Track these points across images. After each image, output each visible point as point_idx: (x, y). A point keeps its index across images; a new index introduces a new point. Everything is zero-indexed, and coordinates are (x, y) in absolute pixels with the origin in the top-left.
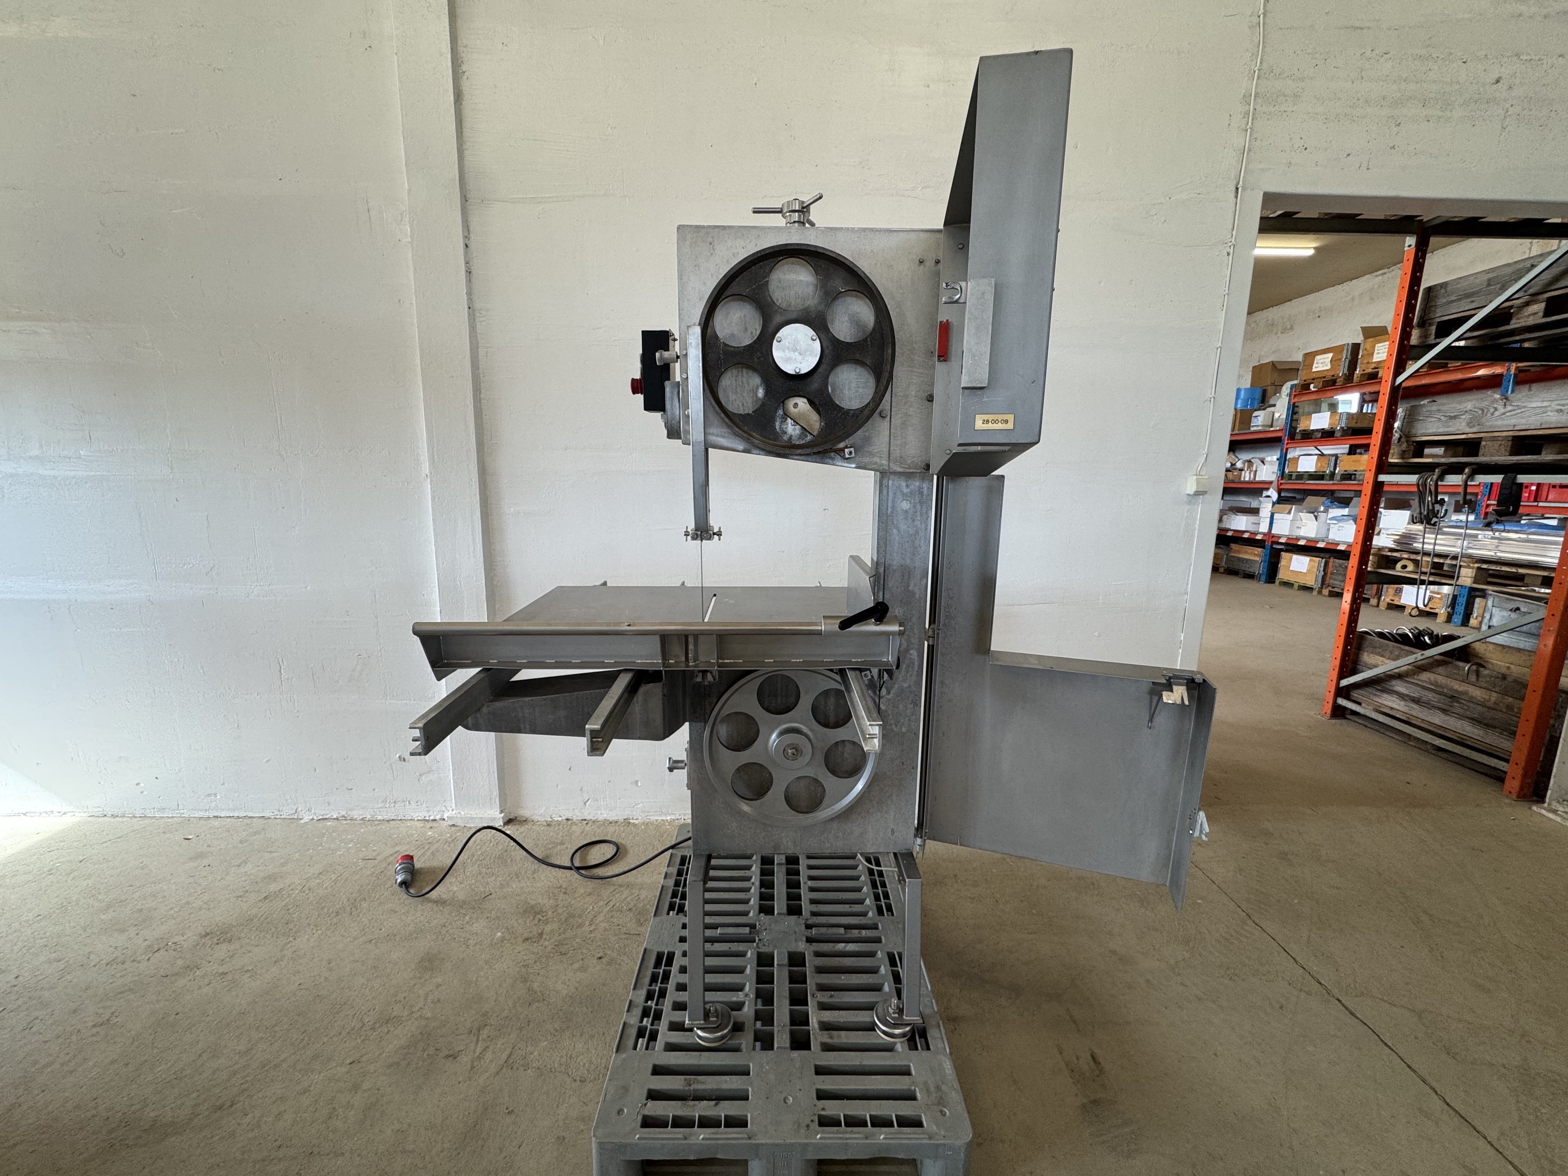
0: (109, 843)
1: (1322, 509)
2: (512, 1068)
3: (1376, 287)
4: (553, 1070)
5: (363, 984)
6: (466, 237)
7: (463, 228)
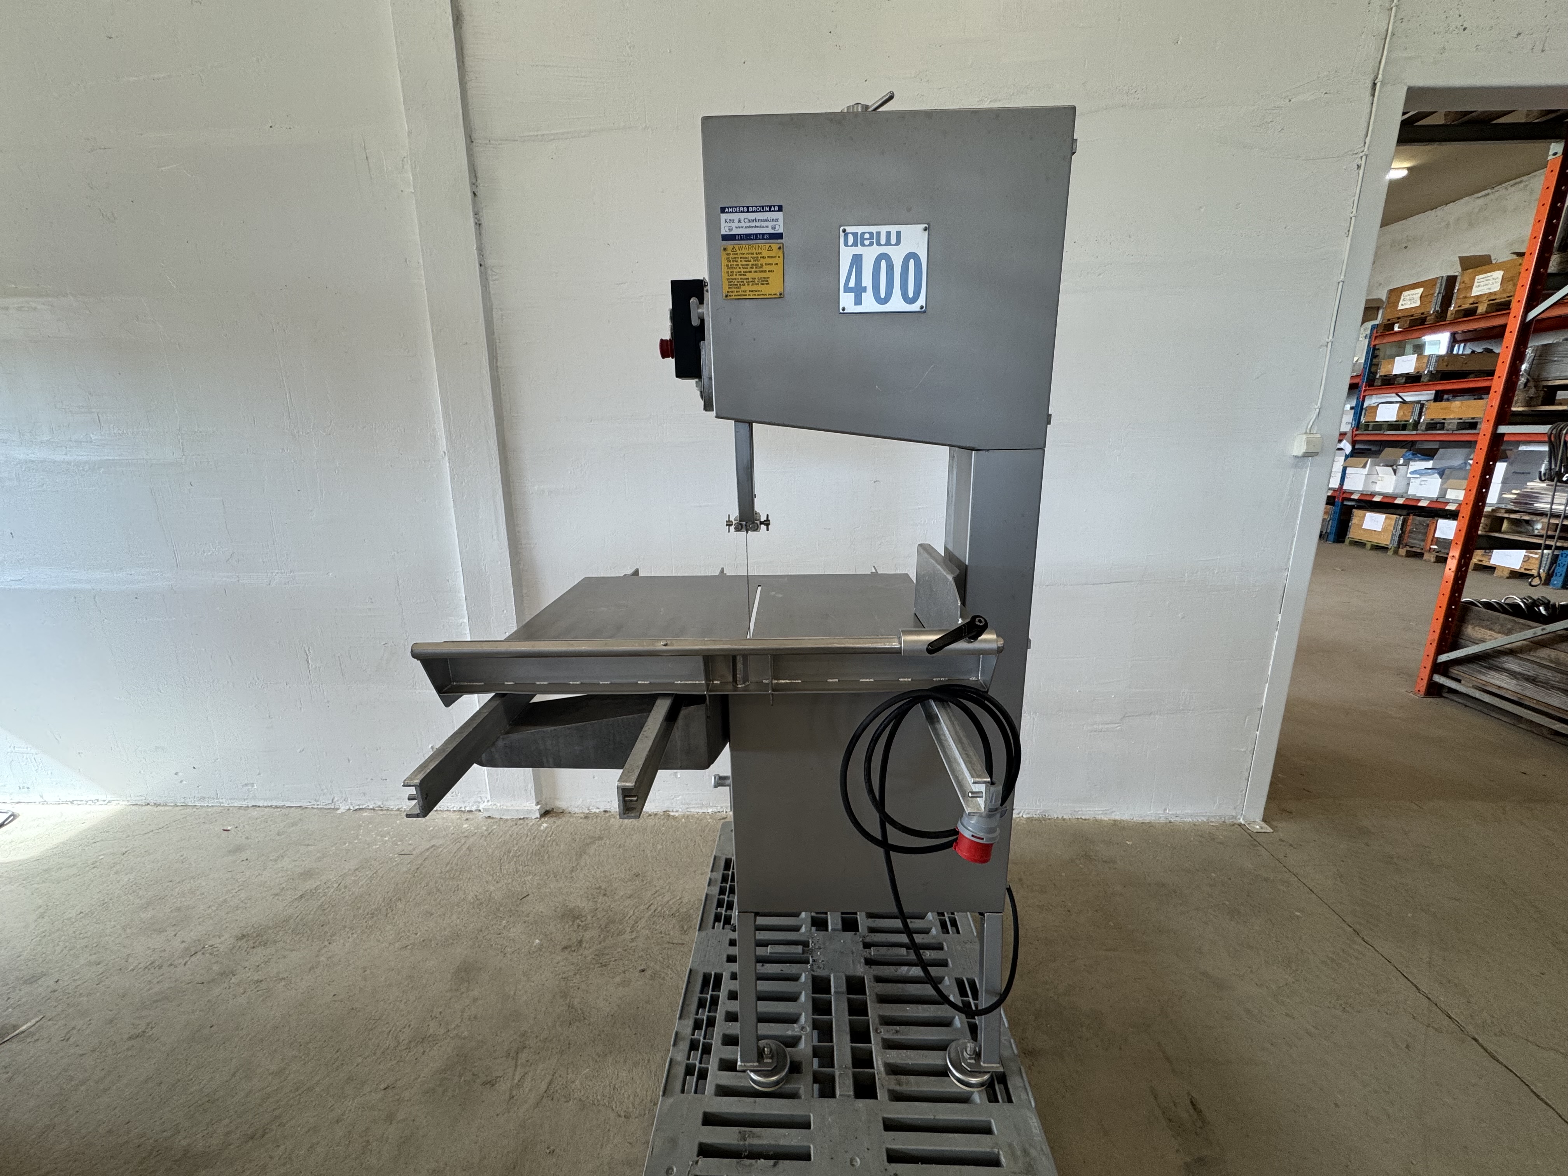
0: (151, 833)
1: (1401, 461)
2: (552, 1099)
3: (1476, 210)
4: (596, 1102)
5: (398, 997)
6: (474, 184)
7: (470, 174)
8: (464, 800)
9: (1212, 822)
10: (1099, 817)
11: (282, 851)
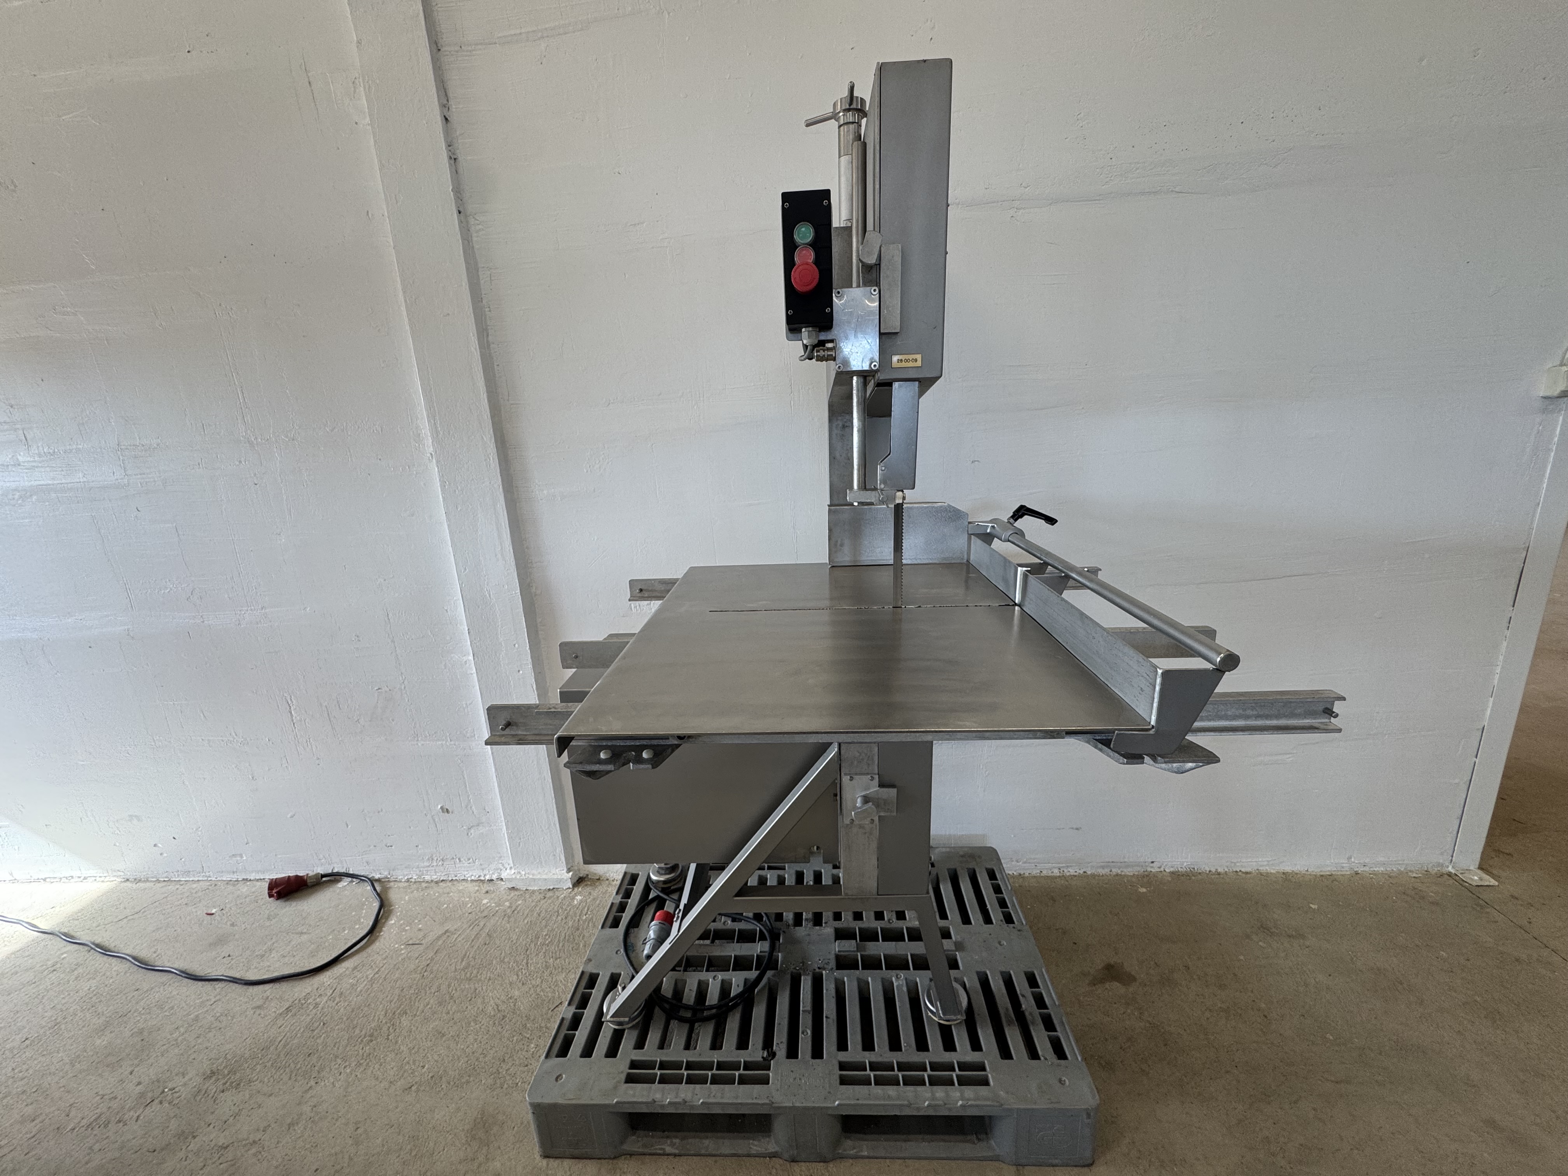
0: (125, 920)
6: (444, 106)
7: (438, 92)
8: (483, 867)
10: (1263, 869)
11: (269, 943)
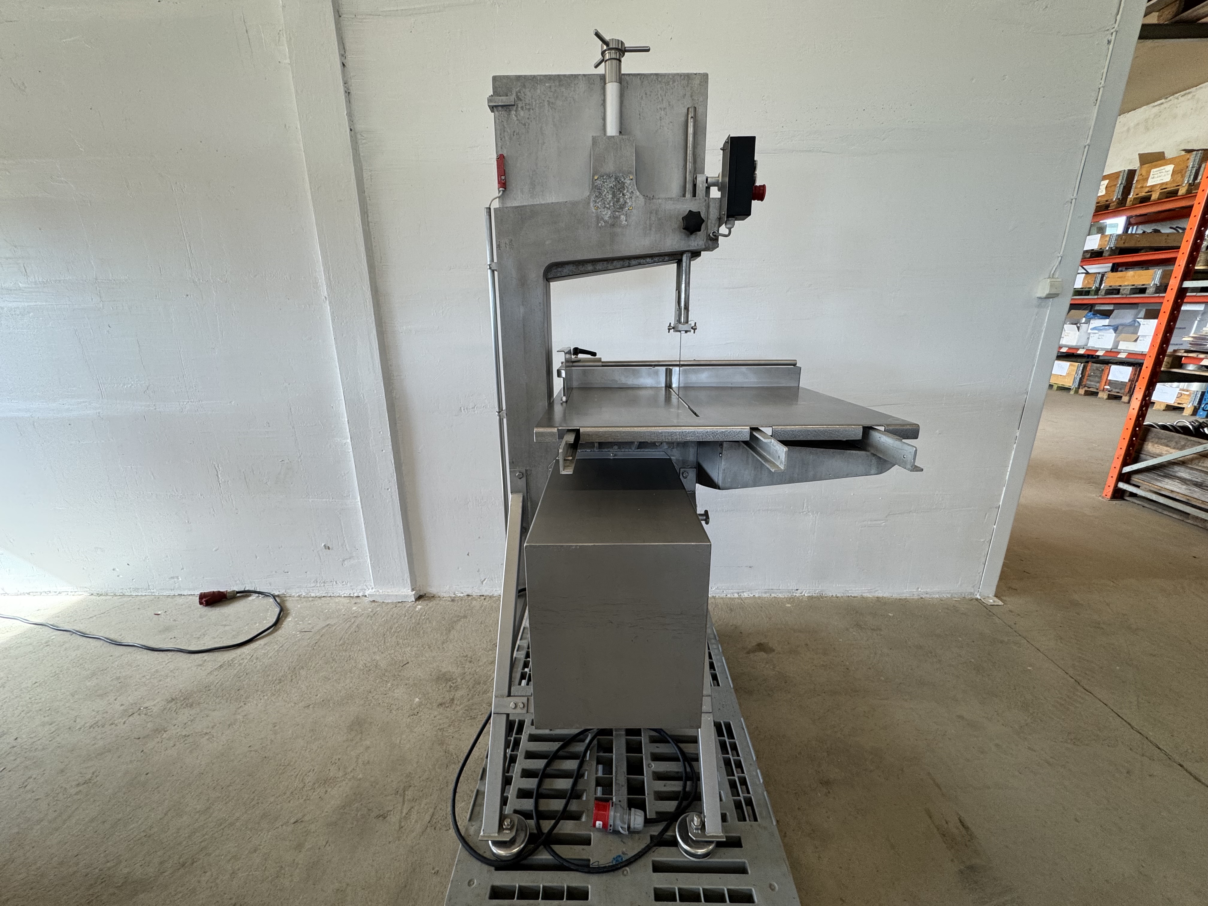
0: (95, 618)
1: (1084, 320)
2: (435, 829)
3: (1152, 116)
5: (303, 747)
6: (343, 55)
7: (338, 46)
8: (353, 588)
9: (955, 597)
10: (865, 595)
11: (203, 631)
